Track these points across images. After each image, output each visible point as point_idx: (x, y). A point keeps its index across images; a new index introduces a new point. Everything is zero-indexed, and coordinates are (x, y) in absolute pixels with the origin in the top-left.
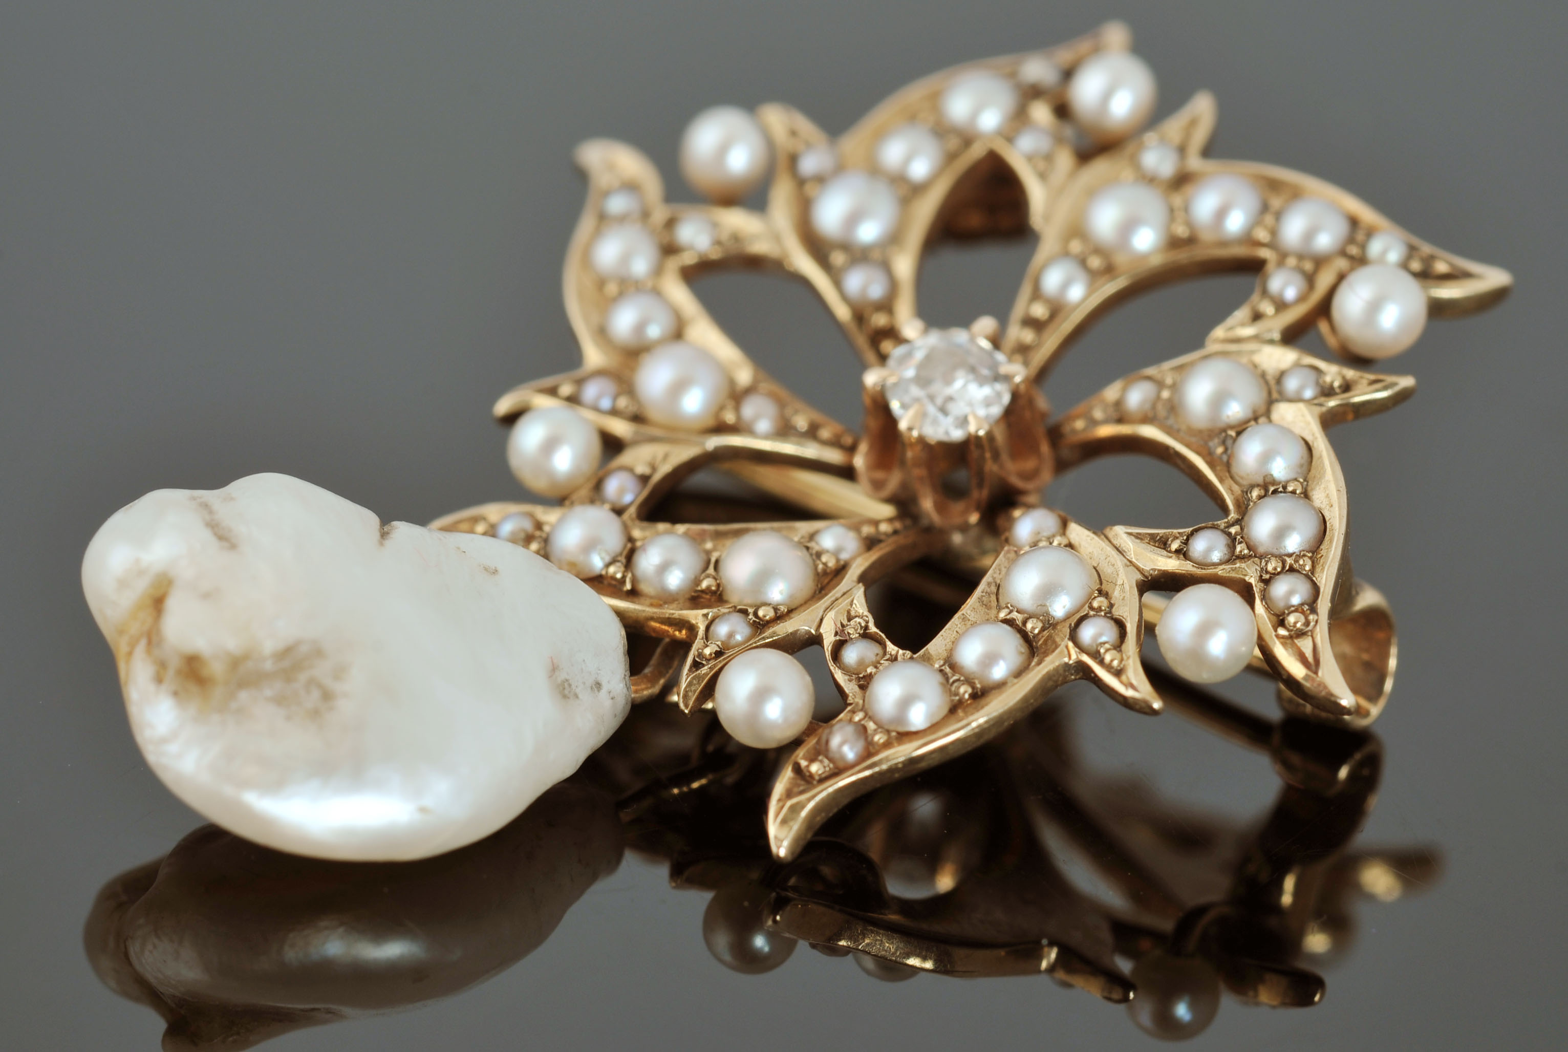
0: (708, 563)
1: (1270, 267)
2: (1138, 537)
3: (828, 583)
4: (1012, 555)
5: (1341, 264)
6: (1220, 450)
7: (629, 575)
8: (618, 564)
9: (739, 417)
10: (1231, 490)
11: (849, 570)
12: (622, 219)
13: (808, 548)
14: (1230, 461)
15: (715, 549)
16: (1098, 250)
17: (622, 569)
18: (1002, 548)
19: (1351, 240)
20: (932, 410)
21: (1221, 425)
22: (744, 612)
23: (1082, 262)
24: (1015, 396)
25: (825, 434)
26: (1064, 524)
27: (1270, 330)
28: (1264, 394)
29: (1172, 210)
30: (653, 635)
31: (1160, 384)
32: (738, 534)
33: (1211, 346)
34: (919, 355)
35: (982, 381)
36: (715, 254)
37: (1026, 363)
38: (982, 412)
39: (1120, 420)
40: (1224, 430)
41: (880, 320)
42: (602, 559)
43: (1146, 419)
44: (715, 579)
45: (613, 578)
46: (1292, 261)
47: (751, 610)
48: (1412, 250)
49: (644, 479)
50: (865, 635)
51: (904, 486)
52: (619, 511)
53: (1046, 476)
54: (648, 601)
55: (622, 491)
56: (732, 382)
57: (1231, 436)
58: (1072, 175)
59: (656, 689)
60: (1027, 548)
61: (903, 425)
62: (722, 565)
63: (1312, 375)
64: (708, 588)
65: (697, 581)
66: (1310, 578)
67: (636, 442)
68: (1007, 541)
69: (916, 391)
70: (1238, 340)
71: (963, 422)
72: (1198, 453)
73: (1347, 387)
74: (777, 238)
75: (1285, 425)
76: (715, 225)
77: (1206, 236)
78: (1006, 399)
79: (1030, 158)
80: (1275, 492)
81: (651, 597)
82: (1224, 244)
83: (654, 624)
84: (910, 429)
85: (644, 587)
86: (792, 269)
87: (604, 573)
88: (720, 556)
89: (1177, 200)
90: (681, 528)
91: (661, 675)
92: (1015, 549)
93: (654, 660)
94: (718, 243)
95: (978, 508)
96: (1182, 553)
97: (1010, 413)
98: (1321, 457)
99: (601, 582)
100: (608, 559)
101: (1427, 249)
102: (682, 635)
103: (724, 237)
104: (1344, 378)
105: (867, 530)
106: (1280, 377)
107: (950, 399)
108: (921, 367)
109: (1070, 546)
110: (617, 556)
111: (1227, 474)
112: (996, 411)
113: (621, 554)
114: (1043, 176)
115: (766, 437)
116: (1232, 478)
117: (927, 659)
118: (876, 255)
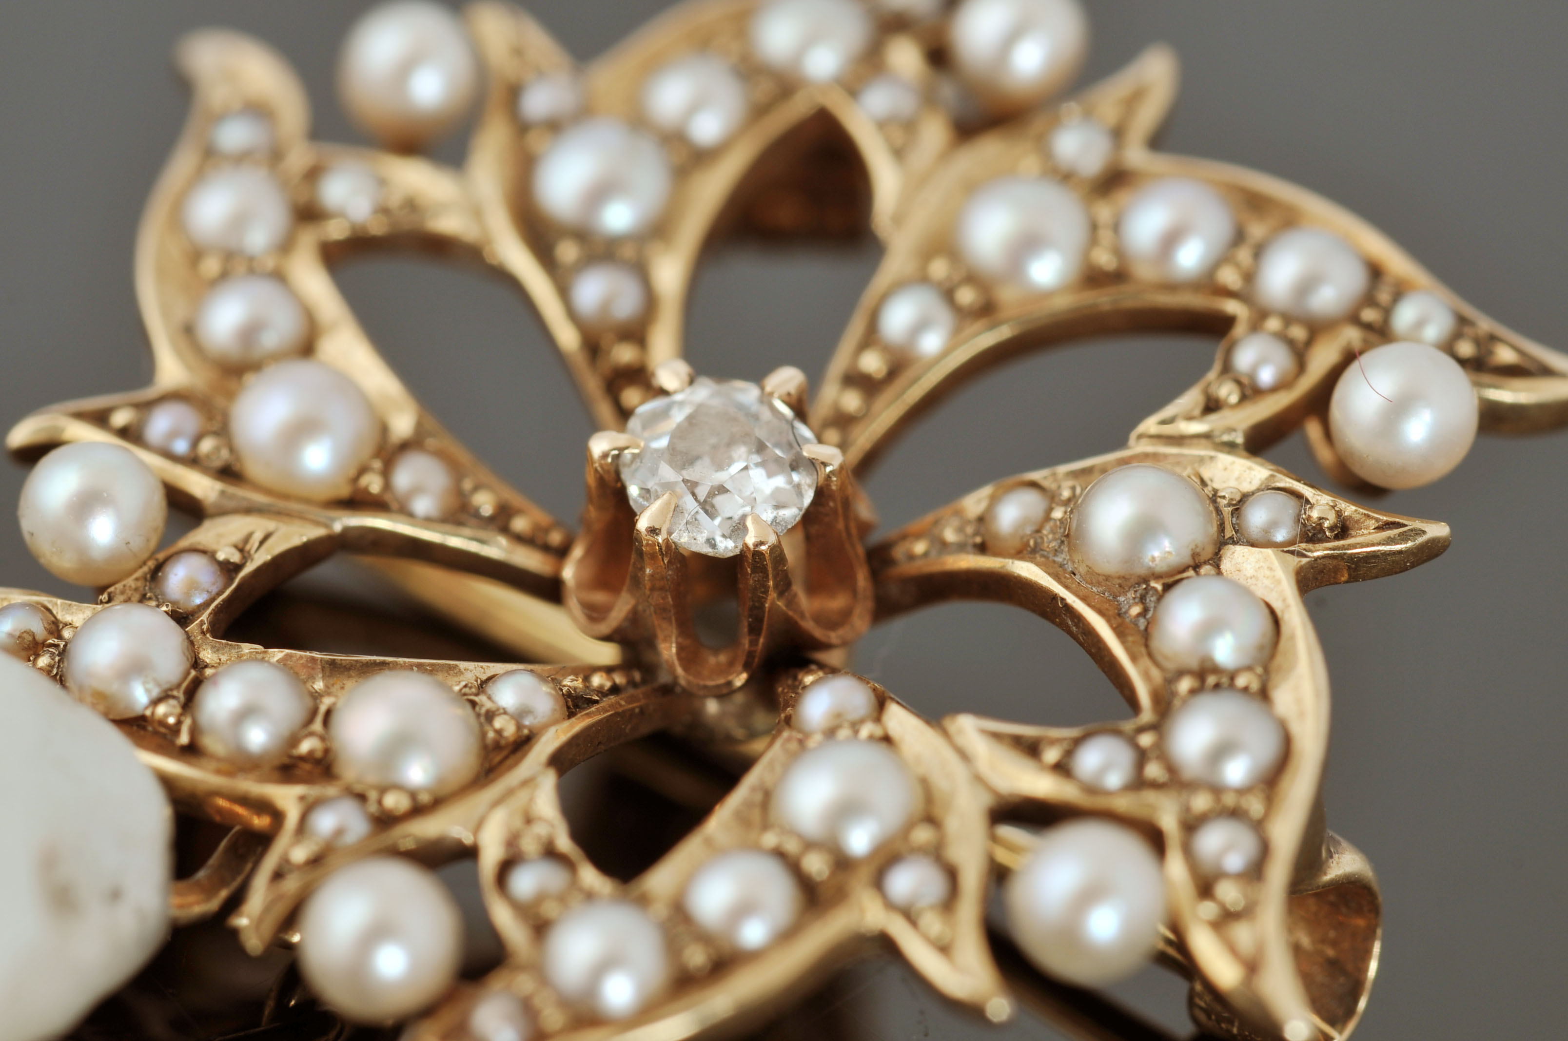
0: (314, 712)
1: (1239, 330)
2: (997, 736)
3: (501, 762)
4: (793, 746)
5: (1352, 335)
6: (1135, 610)
7: (187, 723)
8: (172, 702)
9: (387, 485)
10: (1147, 676)
11: (535, 744)
12: (242, 158)
13: (473, 704)
14: (1149, 630)
15: (327, 692)
16: (972, 278)
17: (178, 710)
18: (780, 732)
19: (1369, 299)
20: (690, 504)
21: (1142, 571)
22: (361, 798)
23: (948, 295)
24: (821, 494)
25: (520, 524)
26: (881, 704)
27: (1231, 430)
28: (1214, 529)
29: (1094, 227)
30: (218, 818)
31: (1051, 497)
32: (367, 669)
33: (1137, 447)
34: (678, 417)
35: (771, 466)
36: (378, 228)
37: (843, 446)
38: (768, 515)
39: (982, 548)
40: (1146, 581)
41: (625, 354)
42: (147, 691)
43: (1024, 552)
44: (322, 738)
45: (162, 723)
46: (1273, 324)
47: (373, 795)
48: (1462, 321)
49: (229, 569)
50: (550, 853)
51: (634, 617)
52: (182, 618)
53: (860, 622)
54: (213, 765)
55: (192, 586)
56: (384, 429)
57: (1155, 589)
58: (945, 156)
59: (213, 905)
60: (817, 738)
61: (643, 524)
62: (335, 719)
63: (1290, 506)
64: (311, 753)
65: (294, 740)
66: (1259, 827)
67: (222, 512)
68: (788, 721)
69: (667, 473)
70: (1179, 440)
71: (738, 528)
72: (1101, 612)
73: (1343, 529)
74: (477, 213)
75: (1243, 582)
76: (382, 182)
77: (1144, 272)
78: (808, 497)
79: (882, 125)
80: (1217, 686)
81: (219, 759)
82: (1171, 287)
83: (222, 803)
84: (653, 531)
85: (210, 743)
86: (494, 262)
87: (148, 713)
88: (334, 704)
89: (1104, 212)
90: (277, 654)
91: (223, 883)
92: (800, 736)
93: (214, 860)
94: (383, 210)
95: (746, 666)
96: (1062, 769)
97: (809, 518)
98: (1292, 637)
99: (144, 728)
100: (156, 692)
101: (1485, 325)
102: (260, 822)
103: (395, 201)
104: (1339, 514)
105: (570, 682)
106: (1240, 504)
107: (722, 490)
108: (679, 434)
109: (887, 739)
110: (171, 689)
111: (1143, 650)
112: (791, 514)
113: (178, 686)
114: (899, 153)
115: (428, 522)
116: (1150, 655)
117: (643, 901)
118: (628, 252)
